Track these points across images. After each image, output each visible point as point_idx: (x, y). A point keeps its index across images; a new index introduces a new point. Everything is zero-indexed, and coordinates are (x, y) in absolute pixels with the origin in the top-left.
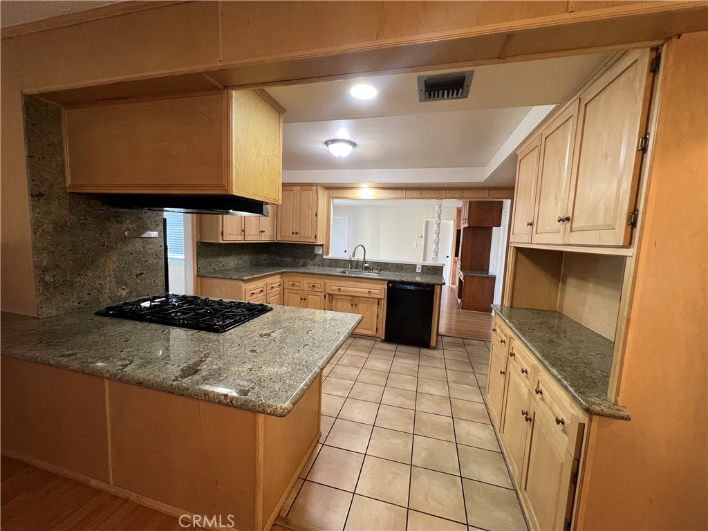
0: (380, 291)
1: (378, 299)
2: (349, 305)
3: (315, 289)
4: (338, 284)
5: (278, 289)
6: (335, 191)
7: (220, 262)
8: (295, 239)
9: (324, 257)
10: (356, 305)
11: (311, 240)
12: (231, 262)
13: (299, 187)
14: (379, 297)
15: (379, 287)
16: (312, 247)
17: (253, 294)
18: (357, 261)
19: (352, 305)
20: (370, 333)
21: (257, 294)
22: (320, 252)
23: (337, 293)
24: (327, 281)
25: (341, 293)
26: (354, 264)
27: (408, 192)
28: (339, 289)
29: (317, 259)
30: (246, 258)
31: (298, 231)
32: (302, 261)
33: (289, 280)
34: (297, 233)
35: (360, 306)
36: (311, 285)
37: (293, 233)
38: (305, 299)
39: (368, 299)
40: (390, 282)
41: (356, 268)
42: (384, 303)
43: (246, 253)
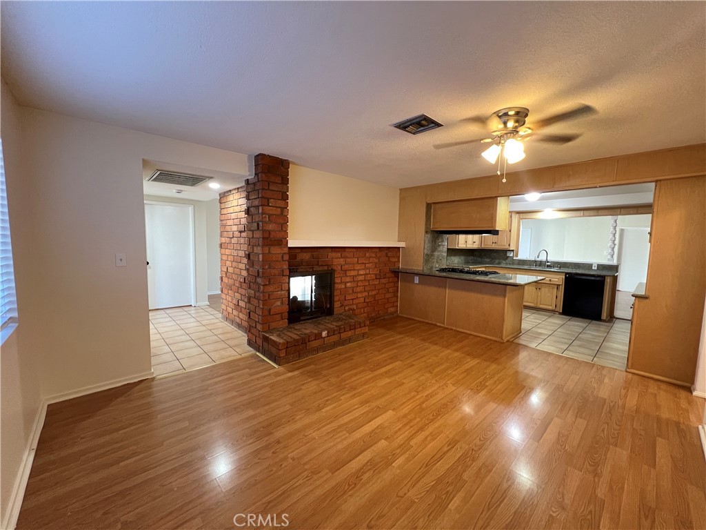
1: (557, 285)
2: (534, 288)
6: (524, 214)
8: (493, 247)
9: (514, 258)
10: (540, 289)
15: (558, 277)
16: (505, 251)
18: (541, 261)
20: (550, 308)
22: (511, 255)
26: (538, 263)
27: (585, 212)
29: (509, 259)
32: (497, 261)
34: (495, 243)
35: (543, 289)
39: (550, 285)
40: (566, 273)
41: (540, 266)
42: (562, 289)
43: (462, 255)
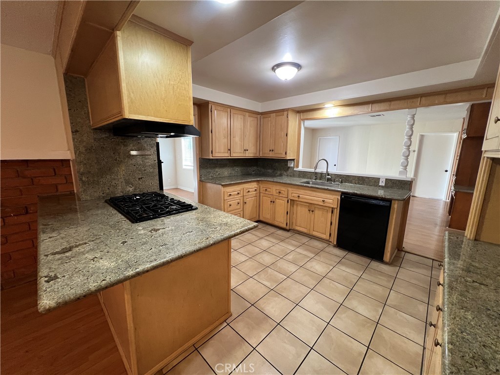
0: (333, 200)
1: (332, 208)
2: (307, 210)
3: (281, 195)
4: (298, 192)
5: (255, 193)
6: (305, 113)
7: (217, 172)
8: (271, 155)
9: (295, 169)
10: (313, 211)
11: (283, 156)
12: (226, 172)
13: (274, 114)
14: (332, 206)
15: (333, 197)
16: (286, 161)
17: (230, 195)
18: (322, 174)
19: (309, 211)
20: (324, 236)
21: (234, 195)
22: (292, 165)
23: (297, 199)
24: (290, 189)
25: (300, 200)
26: (319, 176)
27: (374, 105)
28: (299, 196)
29: (290, 171)
30: (238, 169)
31: (273, 148)
32: (279, 172)
33: (263, 186)
34: (273, 151)
35: (316, 212)
36: (278, 191)
37: (270, 151)
38: (274, 202)
39: (323, 207)
40: (343, 193)
41: (320, 179)
42: (337, 212)
43: (237, 166)
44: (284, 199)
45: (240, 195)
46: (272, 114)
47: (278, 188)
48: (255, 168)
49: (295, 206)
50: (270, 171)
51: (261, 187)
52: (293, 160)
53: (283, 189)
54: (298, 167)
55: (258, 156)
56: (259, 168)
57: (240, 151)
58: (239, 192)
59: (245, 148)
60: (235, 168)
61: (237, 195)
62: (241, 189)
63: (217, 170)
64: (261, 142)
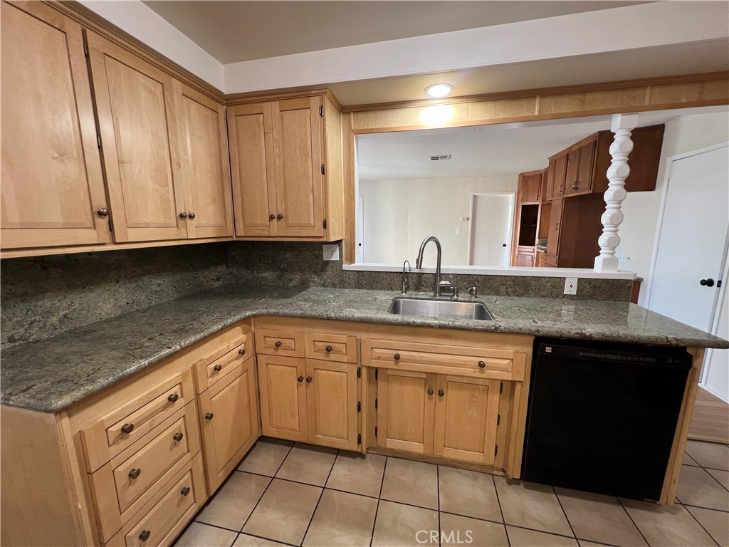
0: (512, 362)
3: (332, 357)
6: (362, 116)
8: (276, 231)
9: (346, 267)
10: (441, 394)
11: (315, 232)
13: (278, 102)
14: (508, 377)
15: (509, 350)
16: (317, 247)
17: (128, 428)
18: (419, 275)
19: (430, 393)
20: (476, 457)
21: (150, 417)
22: (336, 257)
23: (391, 364)
24: (363, 336)
25: (401, 366)
26: (413, 280)
28: (397, 357)
29: (329, 271)
31: (281, 211)
32: (297, 278)
33: (267, 334)
34: (280, 217)
35: (451, 394)
36: (322, 346)
37: (272, 218)
38: (309, 380)
41: (418, 289)
42: (522, 393)
43: (158, 271)
44: (345, 367)
45: (180, 403)
46: (267, 106)
47: (321, 333)
48: (222, 269)
49: (381, 384)
50: (269, 275)
51: (260, 335)
52: (339, 242)
53: (339, 337)
54: (351, 259)
55: (229, 234)
56: (235, 271)
57: (162, 220)
58: (176, 390)
59: (181, 210)
60: (146, 279)
61: (165, 408)
62: (184, 375)
63: (46, 303)
64: (237, 191)
